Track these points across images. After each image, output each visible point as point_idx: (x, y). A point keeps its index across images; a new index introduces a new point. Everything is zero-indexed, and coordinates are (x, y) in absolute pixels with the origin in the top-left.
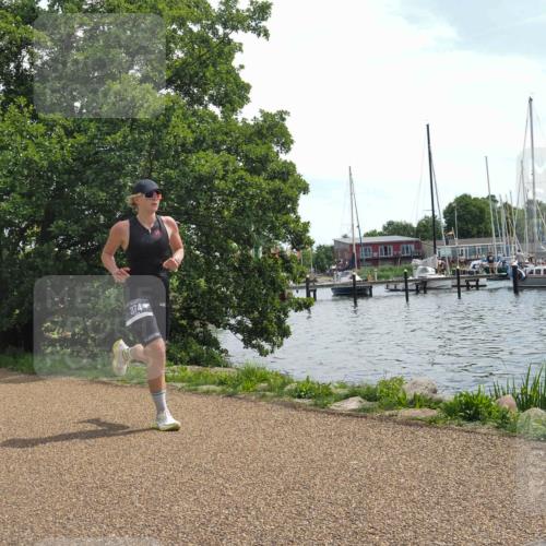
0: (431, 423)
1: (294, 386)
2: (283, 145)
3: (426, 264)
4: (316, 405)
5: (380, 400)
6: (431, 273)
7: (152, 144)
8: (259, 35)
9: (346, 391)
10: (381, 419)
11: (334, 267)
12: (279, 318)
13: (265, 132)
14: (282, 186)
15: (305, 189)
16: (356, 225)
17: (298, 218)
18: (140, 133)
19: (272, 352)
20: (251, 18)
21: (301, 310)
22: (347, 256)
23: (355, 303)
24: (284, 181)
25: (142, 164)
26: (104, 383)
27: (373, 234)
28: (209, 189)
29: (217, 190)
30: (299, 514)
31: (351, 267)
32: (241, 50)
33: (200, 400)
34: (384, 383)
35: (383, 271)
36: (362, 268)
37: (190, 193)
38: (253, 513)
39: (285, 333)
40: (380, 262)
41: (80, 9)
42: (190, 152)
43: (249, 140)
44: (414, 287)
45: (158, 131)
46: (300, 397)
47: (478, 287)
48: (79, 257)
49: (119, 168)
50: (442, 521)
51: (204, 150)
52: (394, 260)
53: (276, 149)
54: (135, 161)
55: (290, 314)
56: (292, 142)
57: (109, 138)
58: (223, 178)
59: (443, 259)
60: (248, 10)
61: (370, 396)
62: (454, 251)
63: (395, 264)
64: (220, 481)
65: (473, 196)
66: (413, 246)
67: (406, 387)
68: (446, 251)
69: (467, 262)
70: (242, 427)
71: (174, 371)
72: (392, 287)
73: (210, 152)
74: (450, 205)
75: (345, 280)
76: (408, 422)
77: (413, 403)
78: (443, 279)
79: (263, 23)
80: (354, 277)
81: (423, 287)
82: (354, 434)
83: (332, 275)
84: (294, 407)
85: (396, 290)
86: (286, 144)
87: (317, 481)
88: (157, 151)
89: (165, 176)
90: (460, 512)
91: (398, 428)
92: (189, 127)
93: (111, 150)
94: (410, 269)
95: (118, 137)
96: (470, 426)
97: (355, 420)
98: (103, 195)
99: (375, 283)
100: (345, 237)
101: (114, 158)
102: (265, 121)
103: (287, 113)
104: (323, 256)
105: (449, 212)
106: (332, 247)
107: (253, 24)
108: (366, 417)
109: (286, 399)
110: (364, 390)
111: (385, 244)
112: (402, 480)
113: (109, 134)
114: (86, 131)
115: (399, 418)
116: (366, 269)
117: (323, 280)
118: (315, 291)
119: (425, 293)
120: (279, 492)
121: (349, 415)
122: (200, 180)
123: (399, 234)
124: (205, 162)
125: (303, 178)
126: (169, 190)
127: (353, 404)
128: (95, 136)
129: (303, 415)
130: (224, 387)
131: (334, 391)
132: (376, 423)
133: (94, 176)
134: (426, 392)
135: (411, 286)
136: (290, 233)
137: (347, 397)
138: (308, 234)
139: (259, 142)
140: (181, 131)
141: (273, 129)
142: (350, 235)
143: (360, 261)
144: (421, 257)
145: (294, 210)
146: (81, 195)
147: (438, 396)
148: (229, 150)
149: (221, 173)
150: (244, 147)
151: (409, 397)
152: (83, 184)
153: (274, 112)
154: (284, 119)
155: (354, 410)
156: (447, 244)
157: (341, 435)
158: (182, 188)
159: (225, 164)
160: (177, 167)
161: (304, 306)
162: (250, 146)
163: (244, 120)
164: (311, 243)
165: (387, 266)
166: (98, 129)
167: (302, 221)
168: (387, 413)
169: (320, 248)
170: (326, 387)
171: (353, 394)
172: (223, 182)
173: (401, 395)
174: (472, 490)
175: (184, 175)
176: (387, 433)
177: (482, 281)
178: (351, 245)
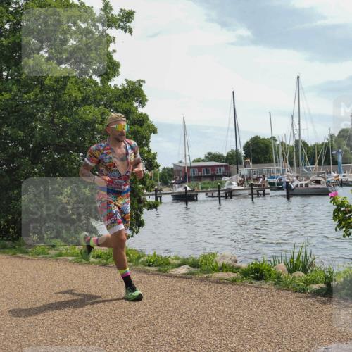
0: (233, 282)
1: (146, 258)
2: (140, 102)
3: (232, 180)
4: (160, 271)
5: (201, 267)
6: (235, 185)
7: (54, 101)
8: (126, 31)
9: (179, 262)
10: (201, 280)
11: (173, 182)
12: (137, 214)
13: (128, 93)
14: (140, 129)
15: (155, 132)
16: (187, 154)
17: (150, 150)
18: (47, 93)
19: (132, 236)
20: (121, 20)
21: (151, 209)
22: (182, 174)
23: (187, 204)
24: (141, 126)
25: (48, 113)
26: (20, 257)
27: (198, 160)
28: (92, 130)
29: (97, 131)
30: (147, 342)
31: (184, 181)
32: (114, 42)
33: (84, 268)
34: (204, 257)
35: (204, 184)
36: (192, 182)
37: (79, 133)
38: (117, 342)
39: (141, 224)
40: (203, 179)
41: (7, 10)
42: (79, 106)
43: (118, 99)
44: (224, 195)
45: (58, 92)
46: (149, 266)
47: (264, 194)
48: (4, 174)
49: (32, 115)
50: (239, 345)
51: (89, 105)
52: (212, 177)
53: (136, 104)
54: (43, 111)
55: (144, 212)
56: (146, 100)
57: (26, 96)
58: (101, 123)
59: (243, 177)
60: (119, 15)
61: (195, 265)
62: (250, 172)
63: (212, 180)
64: (95, 321)
65: (262, 137)
66: (223, 168)
67: (217, 258)
68: (244, 171)
69: (258, 179)
70: (111, 285)
71: (67, 249)
72: (210, 194)
73: (92, 106)
74: (248, 142)
75: (180, 190)
76: (219, 282)
77: (222, 269)
78: (243, 189)
79: (129, 24)
80: (186, 188)
81: (230, 194)
82: (184, 290)
83: (172, 187)
84: (145, 272)
85: (213, 197)
86: (143, 101)
87: (159, 320)
88: (58, 105)
89: (63, 121)
90: (251, 339)
91: (212, 285)
92: (79, 90)
93: (27, 104)
94: (221, 183)
95: (32, 95)
96: (257, 283)
97: (185, 280)
98: (21, 133)
99: (199, 192)
100: (180, 162)
101: (29, 109)
102: (129, 86)
103: (143, 81)
104: (166, 174)
105: (247, 147)
106: (172, 169)
107: (122, 24)
108: (192, 278)
109: (140, 267)
110: (190, 261)
111: (206, 167)
112: (214, 319)
113: (26, 93)
114: (10, 91)
115: (213, 279)
116: (194, 183)
117: (165, 190)
118: (161, 197)
119: (231, 198)
120: (134, 328)
121: (181, 277)
122: (86, 124)
123: (215, 161)
124: (89, 112)
125: (153, 124)
126: (66, 131)
127: (184, 270)
128: (16, 95)
129: (151, 277)
130: (100, 260)
131: (171, 261)
132: (198, 282)
133: (15, 120)
134: (230, 262)
135: (222, 194)
136: (144, 160)
137: (180, 265)
138: (156, 161)
139: (125, 100)
140: (74, 92)
141: (134, 92)
142: (184, 161)
143: (190, 178)
144: (229, 175)
145: (147, 145)
146: (6, 133)
147: (238, 264)
148: (105, 105)
149: (100, 120)
150: (115, 104)
151: (220, 265)
152: (8, 126)
153: (135, 81)
154: (141, 85)
155: (185, 274)
156: (245, 167)
157: (175, 290)
158: (74, 129)
159: (103, 114)
160: (70, 116)
161: (153, 206)
162: (119, 103)
163: (115, 86)
164: (158, 166)
165: (207, 181)
166: (19, 90)
167: (152, 152)
168: (205, 276)
169: (164, 169)
170: (167, 259)
171: (184, 264)
172: (101, 126)
173: (214, 264)
174: (258, 325)
175: (76, 121)
176: (205, 288)
177: (267, 191)
178: (184, 168)
